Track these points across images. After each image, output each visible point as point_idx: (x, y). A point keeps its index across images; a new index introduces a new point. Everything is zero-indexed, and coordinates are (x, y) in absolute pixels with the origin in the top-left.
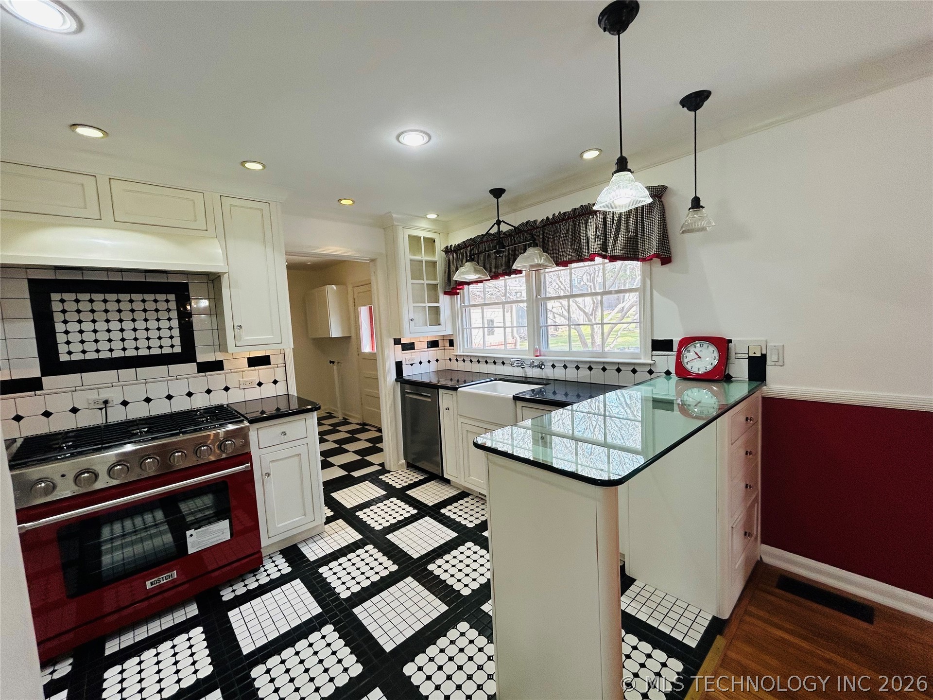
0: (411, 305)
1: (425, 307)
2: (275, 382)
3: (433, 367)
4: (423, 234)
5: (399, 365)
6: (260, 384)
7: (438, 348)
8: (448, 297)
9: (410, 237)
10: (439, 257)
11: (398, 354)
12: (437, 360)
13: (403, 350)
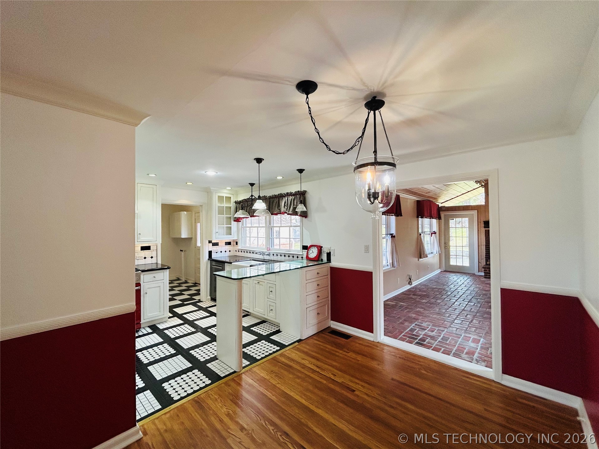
0: (217, 226)
1: (224, 227)
3: (228, 254)
4: (225, 195)
5: (210, 253)
6: (145, 258)
7: (230, 245)
8: (236, 223)
9: (219, 196)
10: (232, 205)
11: (210, 247)
12: (230, 251)
13: (212, 246)
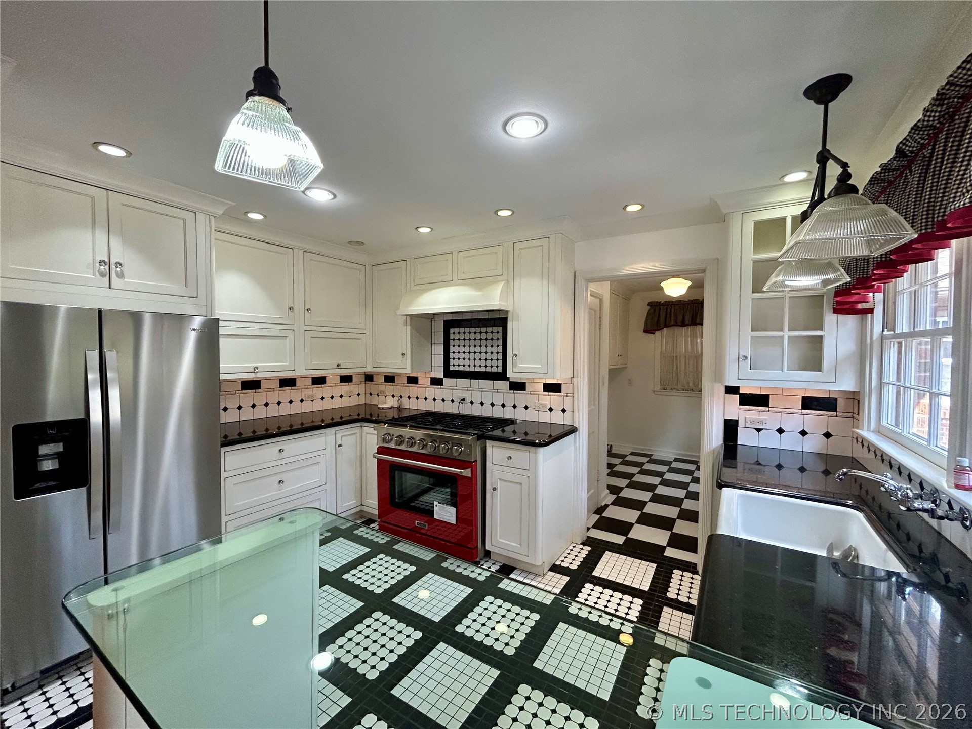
1: (782, 337)
2: (564, 411)
3: (814, 444)
4: (789, 212)
5: (731, 428)
6: (551, 409)
7: (834, 413)
11: (734, 409)
12: (828, 435)
13: (740, 404)
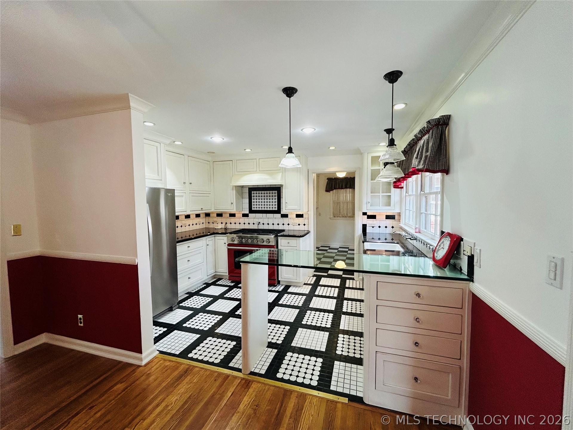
1: (380, 195)
2: (304, 225)
3: (389, 230)
5: (364, 227)
6: (299, 225)
7: (394, 220)
8: (396, 190)
9: (372, 157)
12: (393, 227)
13: (367, 219)
